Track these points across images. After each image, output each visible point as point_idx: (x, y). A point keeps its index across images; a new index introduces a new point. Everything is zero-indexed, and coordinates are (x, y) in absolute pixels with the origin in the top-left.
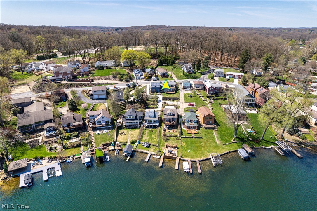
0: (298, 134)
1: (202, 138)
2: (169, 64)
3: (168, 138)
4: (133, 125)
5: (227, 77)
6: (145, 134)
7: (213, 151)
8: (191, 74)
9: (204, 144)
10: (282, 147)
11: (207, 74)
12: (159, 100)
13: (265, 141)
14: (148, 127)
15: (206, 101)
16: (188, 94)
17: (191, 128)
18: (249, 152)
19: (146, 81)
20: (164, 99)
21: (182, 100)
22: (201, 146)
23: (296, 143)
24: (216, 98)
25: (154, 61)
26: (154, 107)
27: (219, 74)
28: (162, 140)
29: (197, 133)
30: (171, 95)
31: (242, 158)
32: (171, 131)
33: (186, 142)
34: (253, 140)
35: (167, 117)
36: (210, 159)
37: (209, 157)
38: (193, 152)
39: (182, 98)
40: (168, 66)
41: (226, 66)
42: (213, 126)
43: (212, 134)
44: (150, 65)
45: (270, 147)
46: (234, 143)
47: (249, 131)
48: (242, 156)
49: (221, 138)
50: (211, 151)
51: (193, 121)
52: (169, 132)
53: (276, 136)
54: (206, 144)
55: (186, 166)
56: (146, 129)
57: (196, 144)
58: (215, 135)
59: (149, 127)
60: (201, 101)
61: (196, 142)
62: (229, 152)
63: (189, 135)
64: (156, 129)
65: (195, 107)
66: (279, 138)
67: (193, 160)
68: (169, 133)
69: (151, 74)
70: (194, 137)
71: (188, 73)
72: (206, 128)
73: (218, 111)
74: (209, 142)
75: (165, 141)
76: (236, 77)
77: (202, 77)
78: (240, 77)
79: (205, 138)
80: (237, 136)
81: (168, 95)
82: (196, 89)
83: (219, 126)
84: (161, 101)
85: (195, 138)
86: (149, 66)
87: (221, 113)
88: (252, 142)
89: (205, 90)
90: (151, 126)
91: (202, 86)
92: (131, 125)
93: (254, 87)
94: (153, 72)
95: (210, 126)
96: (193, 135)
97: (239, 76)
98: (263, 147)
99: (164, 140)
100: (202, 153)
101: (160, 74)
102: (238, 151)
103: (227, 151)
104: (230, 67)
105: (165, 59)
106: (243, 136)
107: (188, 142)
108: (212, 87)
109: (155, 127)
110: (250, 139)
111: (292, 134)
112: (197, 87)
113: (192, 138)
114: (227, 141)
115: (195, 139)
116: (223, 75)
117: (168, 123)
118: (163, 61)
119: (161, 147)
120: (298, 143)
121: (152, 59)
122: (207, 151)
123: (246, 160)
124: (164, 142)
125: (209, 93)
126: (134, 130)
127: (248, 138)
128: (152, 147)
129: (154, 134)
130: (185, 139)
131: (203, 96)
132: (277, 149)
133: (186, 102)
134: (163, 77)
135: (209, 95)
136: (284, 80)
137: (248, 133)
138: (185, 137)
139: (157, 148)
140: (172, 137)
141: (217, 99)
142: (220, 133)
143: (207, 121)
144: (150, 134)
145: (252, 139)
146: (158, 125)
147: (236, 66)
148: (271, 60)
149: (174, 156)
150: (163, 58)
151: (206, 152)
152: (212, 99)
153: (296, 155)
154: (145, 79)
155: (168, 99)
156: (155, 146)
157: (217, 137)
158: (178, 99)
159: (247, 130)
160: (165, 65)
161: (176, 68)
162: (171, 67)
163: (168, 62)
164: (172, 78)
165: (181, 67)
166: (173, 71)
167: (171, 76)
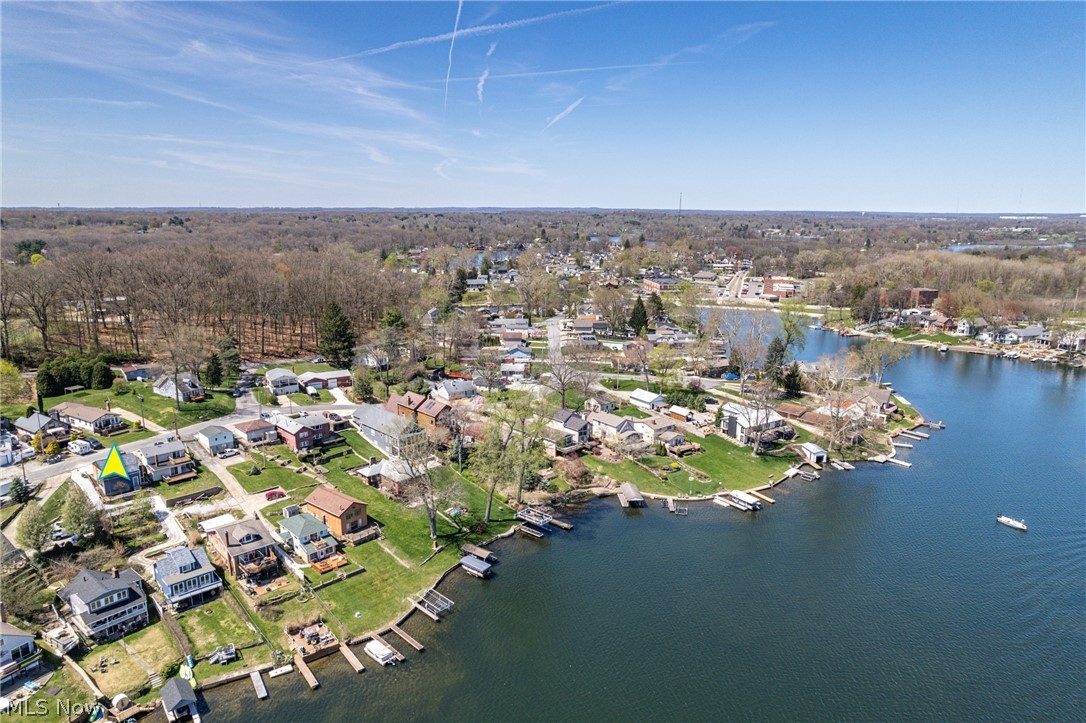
0: (541, 485)
1: (364, 570)
2: (90, 383)
3: (276, 608)
4: (124, 623)
5: (311, 390)
6: (192, 630)
7: (410, 589)
8: (204, 403)
9: (377, 582)
10: (534, 520)
11: (245, 392)
12: (158, 512)
13: (495, 524)
14: (185, 606)
15: (305, 474)
16: (243, 466)
17: (322, 557)
18: (485, 557)
19: (52, 463)
20: (171, 504)
21: (234, 490)
22: (376, 590)
23: (547, 505)
24: (325, 456)
26: (153, 543)
27: (284, 385)
28: (263, 621)
29: (345, 562)
30: (190, 485)
31: (479, 577)
32: (273, 586)
33: (333, 596)
34: (473, 531)
35: (243, 550)
36: (416, 609)
37: (412, 608)
38: (368, 614)
39: (229, 483)
40: (87, 391)
41: (280, 357)
42: (371, 531)
43: (380, 550)
45: (511, 531)
46: (439, 551)
47: (453, 514)
48: (476, 572)
49: (408, 553)
50: (407, 592)
51: (319, 535)
52: (269, 590)
53: (507, 502)
54: (384, 581)
55: (379, 650)
56: (182, 614)
57: (360, 590)
58: (387, 550)
59: (190, 604)
60: (293, 477)
61: (358, 587)
62: (444, 577)
63: (329, 579)
64: (217, 601)
65: (288, 497)
66: (517, 505)
67: (380, 630)
68: (270, 594)
69: (58, 434)
70: (345, 575)
71: (193, 402)
72: (358, 543)
73: (354, 489)
74: (387, 572)
75: (276, 621)
76: (330, 384)
77: (239, 403)
78: (343, 383)
79: (371, 568)
80: (438, 533)
81: (181, 488)
82: (258, 446)
83: (383, 525)
84: (166, 514)
85: (349, 576)
87: (365, 491)
88: (473, 536)
89: (282, 443)
90: (196, 598)
91: (272, 432)
92: (116, 627)
93: (410, 402)
95: (364, 534)
96: (339, 574)
97: (339, 379)
98: (499, 536)
99: (268, 618)
100: (390, 605)
101: (89, 427)
102: (460, 565)
103: (440, 577)
104: (292, 357)
105: (67, 369)
106: (448, 530)
107: (336, 594)
108: (304, 429)
109: (208, 597)
110: (465, 529)
111: (531, 489)
112: (255, 440)
113: (340, 580)
114: (425, 553)
115: (349, 580)
116: (296, 387)
117: (252, 566)
118: (60, 378)
119: (272, 641)
120: (550, 502)
122: (397, 595)
123: (488, 576)
124: (273, 624)
125: (299, 448)
126: (141, 636)
127: (460, 529)
128: (246, 654)
129: (223, 619)
130: (323, 590)
131: (289, 462)
132: (525, 529)
133: (252, 490)
134: (110, 432)
135: (304, 452)
136: (443, 369)
137: (454, 519)
138: (324, 586)
139: (263, 648)
140: (284, 600)
141: (328, 460)
142: (395, 540)
143: (352, 524)
144: (212, 624)
145: (471, 528)
146: (220, 584)
147: (310, 351)
148: (402, 323)
149: (330, 645)
150: (58, 365)
151: (397, 598)
152: (315, 462)
153: (561, 527)
154: (41, 457)
155: (189, 501)
156: (253, 646)
157: (395, 553)
158: (221, 489)
159: (446, 511)
160: (75, 391)
161: (130, 394)
162: (108, 393)
163: (84, 375)
164: (146, 430)
165: (146, 385)
166: (123, 404)
167: (138, 424)
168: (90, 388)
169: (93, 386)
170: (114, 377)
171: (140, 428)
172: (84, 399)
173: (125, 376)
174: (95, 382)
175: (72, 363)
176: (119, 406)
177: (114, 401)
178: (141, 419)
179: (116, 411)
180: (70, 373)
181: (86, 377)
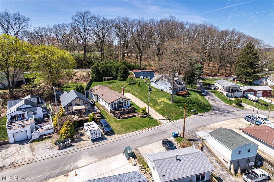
2: (116, 76)
8: (188, 98)
19: (61, 148)
25: (81, 73)
27: (234, 91)
40: (114, 81)
44: (74, 81)
69: (79, 112)
71: (179, 95)
76: (258, 93)
77: (210, 101)
86: (71, 83)
94: (86, 103)
97: (264, 92)
101: (108, 108)
105: (106, 67)
116: (241, 94)
118: (103, 71)
121: (77, 68)
134: (121, 114)
150: (103, 64)
154: (56, 137)
160: (108, 80)
161: (137, 85)
162: (125, 83)
163: (114, 72)
164: (150, 118)
165: (145, 81)
166: (132, 91)
167: (144, 110)
168: (116, 79)
169: (118, 78)
170: (129, 74)
171: (146, 114)
172: (112, 85)
173: (134, 75)
174: (119, 76)
175: (110, 64)
176: (130, 92)
177: (127, 88)
178: (147, 106)
179: (128, 95)
180: (107, 69)
181: (115, 73)
